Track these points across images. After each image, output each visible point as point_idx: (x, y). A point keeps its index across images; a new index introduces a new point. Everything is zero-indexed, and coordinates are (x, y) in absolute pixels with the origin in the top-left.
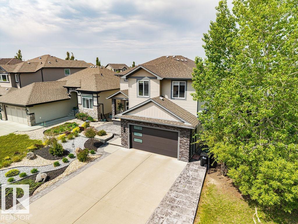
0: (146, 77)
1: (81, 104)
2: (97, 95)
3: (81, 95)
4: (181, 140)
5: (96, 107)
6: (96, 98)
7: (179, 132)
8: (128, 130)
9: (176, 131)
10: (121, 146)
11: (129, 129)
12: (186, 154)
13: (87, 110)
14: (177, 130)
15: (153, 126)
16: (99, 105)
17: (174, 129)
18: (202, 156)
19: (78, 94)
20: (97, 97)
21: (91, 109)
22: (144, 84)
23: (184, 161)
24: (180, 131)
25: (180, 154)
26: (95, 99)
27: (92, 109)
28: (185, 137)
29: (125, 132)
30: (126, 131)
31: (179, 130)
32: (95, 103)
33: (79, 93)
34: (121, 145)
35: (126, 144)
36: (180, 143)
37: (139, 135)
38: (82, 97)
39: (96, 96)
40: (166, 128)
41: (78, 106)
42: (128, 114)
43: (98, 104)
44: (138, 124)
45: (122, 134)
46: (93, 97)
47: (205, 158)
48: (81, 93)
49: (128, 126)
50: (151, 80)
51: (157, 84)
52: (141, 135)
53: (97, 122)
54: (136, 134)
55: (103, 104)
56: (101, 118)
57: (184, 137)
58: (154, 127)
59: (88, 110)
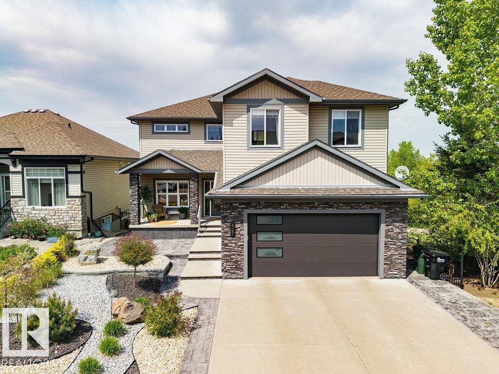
0: (274, 100)
1: (23, 197)
2: (81, 168)
3: (22, 173)
4: (388, 230)
5: (77, 200)
6: (79, 175)
7: (383, 212)
8: (243, 229)
9: (375, 211)
10: (221, 277)
11: (246, 225)
12: (400, 261)
13: (42, 212)
14: (379, 208)
15: (316, 208)
16: (84, 194)
17: (371, 208)
18: (436, 258)
19: (12, 169)
20: (81, 172)
21: (56, 207)
22: (267, 116)
23: (396, 277)
24: (386, 210)
25: (385, 264)
26: (75, 179)
27: (64, 207)
28: (397, 222)
29: (233, 236)
30: (237, 233)
31: (383, 208)
32: (75, 189)
33: (15, 165)
34: (221, 274)
35: (237, 268)
36: (387, 236)
37: (272, 238)
38: (26, 177)
39: (79, 170)
40: (352, 208)
41: (8, 203)
42: (246, 185)
43: (82, 191)
44: (275, 209)
45: (225, 242)
46: (67, 173)
47: (443, 260)
48: (23, 166)
49: (245, 218)
50: (285, 106)
51: (304, 115)
52: (278, 237)
53: (80, 239)
54: (262, 237)
55: (91, 194)
56: (87, 230)
57: (395, 221)
58: (319, 211)
59: (47, 212)
